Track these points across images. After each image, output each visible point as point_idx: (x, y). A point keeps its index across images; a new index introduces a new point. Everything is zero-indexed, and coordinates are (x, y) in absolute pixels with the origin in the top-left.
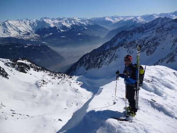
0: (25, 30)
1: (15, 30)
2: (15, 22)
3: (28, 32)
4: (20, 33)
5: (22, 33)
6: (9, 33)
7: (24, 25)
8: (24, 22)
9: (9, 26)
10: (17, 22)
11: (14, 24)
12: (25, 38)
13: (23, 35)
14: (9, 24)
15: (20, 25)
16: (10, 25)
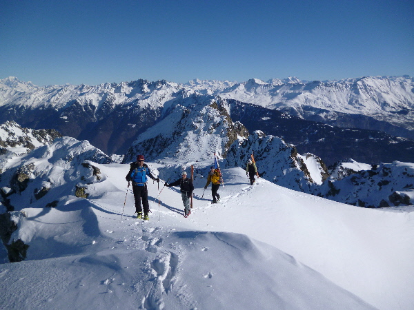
0: (397, 102)
1: (374, 100)
2: (378, 82)
3: (404, 108)
4: (383, 109)
5: (388, 109)
6: (361, 105)
7: (398, 90)
8: (401, 83)
9: (364, 91)
10: (384, 82)
11: (374, 86)
12: (395, 120)
13: (390, 113)
14: (365, 86)
15: (388, 89)
16: (365, 89)
